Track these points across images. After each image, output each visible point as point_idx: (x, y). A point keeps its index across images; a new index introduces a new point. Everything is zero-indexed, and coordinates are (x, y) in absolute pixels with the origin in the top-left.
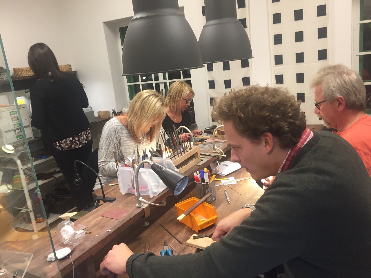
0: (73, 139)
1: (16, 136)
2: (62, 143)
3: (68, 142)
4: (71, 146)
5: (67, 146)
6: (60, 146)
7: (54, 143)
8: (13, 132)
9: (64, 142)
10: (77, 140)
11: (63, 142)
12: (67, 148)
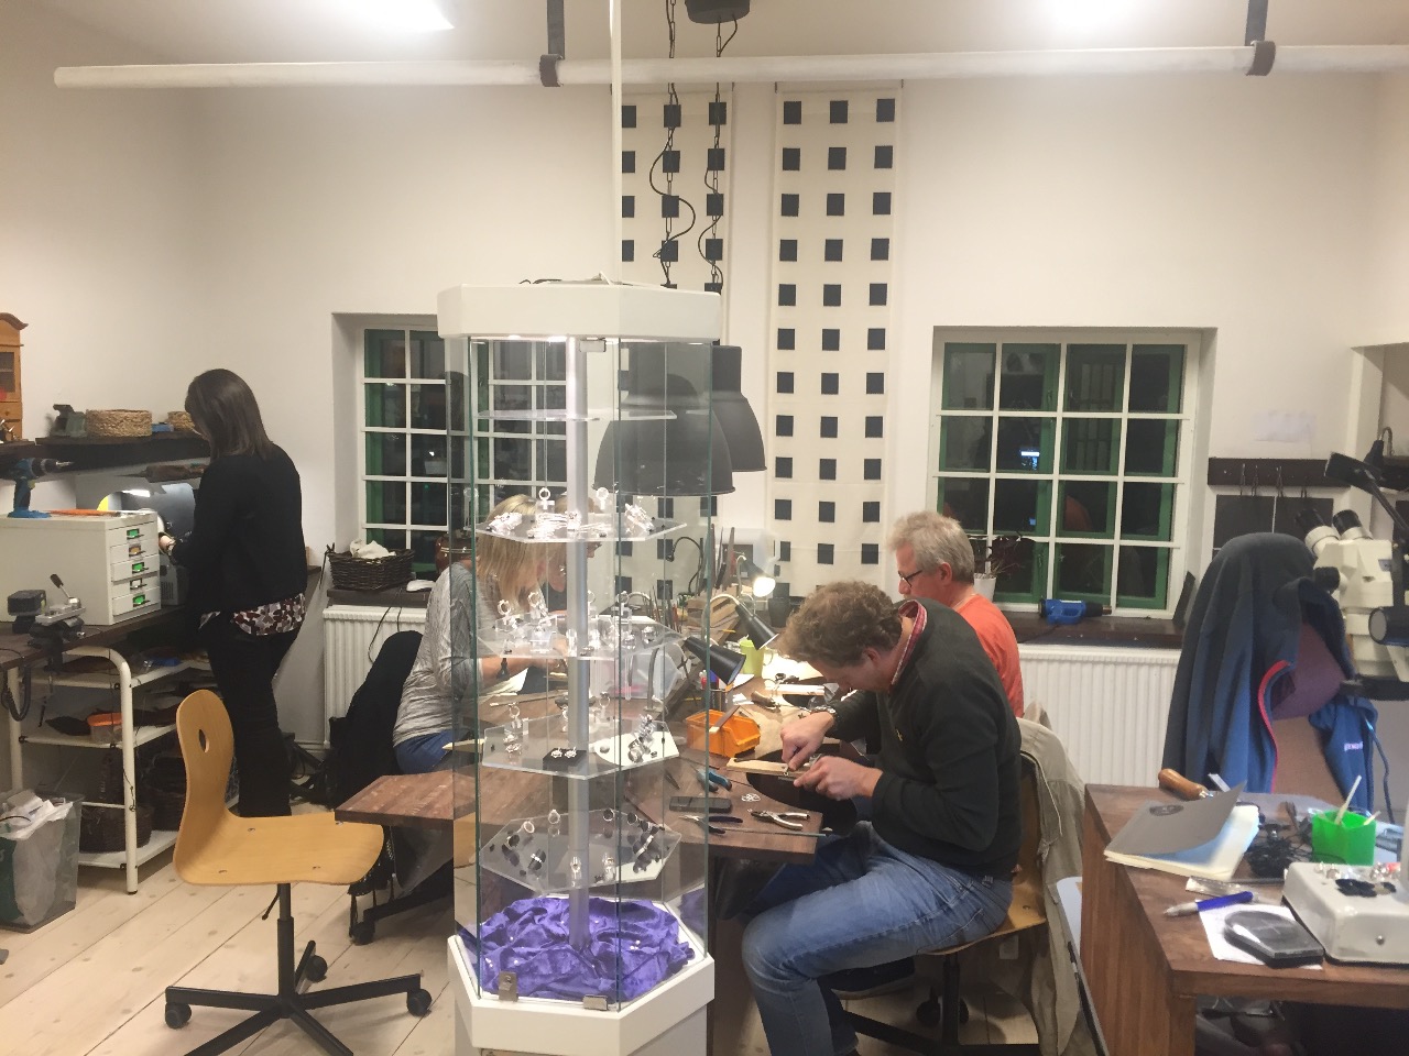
0: (283, 608)
1: (132, 596)
2: (257, 616)
3: (271, 614)
4: (275, 625)
5: (268, 625)
6: (251, 624)
7: (236, 615)
8: (128, 585)
9: (263, 613)
10: (289, 613)
11: (258, 612)
12: (267, 630)
